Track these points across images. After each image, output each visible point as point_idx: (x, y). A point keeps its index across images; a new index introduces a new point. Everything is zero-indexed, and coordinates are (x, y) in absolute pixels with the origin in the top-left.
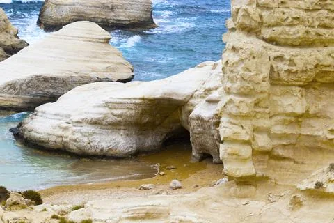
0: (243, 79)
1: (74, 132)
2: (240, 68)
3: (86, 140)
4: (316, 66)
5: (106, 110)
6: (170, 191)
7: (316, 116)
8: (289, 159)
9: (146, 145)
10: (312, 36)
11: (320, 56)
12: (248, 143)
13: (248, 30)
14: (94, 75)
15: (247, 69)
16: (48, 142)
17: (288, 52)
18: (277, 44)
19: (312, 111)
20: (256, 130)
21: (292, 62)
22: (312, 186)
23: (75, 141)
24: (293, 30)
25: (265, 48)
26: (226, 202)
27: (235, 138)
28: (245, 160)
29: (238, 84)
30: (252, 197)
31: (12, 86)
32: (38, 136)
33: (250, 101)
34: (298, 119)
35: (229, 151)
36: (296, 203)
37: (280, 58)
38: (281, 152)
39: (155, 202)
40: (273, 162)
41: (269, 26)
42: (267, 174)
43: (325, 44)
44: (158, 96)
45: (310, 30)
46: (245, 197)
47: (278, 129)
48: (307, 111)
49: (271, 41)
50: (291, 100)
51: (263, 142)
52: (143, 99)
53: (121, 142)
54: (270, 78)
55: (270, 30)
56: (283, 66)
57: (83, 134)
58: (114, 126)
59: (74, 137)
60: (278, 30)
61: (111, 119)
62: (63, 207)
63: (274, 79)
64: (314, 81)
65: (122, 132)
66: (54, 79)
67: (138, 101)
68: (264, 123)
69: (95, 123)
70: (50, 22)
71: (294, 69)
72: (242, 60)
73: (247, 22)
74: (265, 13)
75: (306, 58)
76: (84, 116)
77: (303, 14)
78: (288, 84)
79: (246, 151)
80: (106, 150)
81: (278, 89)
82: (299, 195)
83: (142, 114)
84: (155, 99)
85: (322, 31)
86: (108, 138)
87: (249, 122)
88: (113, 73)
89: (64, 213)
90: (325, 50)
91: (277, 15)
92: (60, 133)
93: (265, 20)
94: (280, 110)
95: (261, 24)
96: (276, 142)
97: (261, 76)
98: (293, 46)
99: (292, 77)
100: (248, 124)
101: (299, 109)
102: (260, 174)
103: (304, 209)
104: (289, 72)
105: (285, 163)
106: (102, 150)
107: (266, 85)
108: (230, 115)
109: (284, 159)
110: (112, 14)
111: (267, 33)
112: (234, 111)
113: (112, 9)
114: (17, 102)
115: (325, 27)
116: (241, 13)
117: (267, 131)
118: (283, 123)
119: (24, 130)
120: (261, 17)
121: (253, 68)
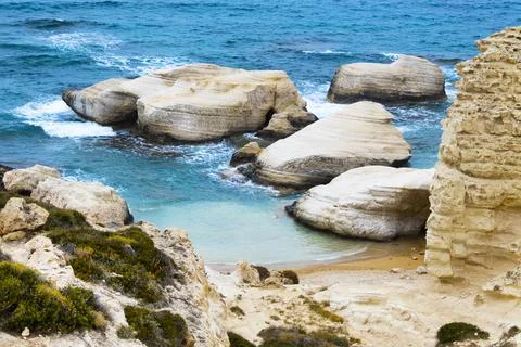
0: (443, 202)
1: (340, 215)
2: (441, 193)
3: (350, 223)
4: (503, 194)
5: (370, 197)
6: (415, 276)
7: (503, 232)
8: (480, 265)
9: (405, 230)
10: (500, 171)
11: (506, 187)
12: (447, 251)
13: (450, 163)
14: (371, 156)
15: (447, 195)
16: (317, 222)
17: (480, 183)
18: (472, 176)
19: (500, 228)
20: (454, 241)
21: (482, 191)
22: (491, 288)
23: (341, 223)
24: (485, 165)
25: (462, 178)
26: (430, 295)
27: (436, 246)
28: (444, 264)
29: (439, 205)
30: (448, 293)
31: (291, 165)
32: (308, 216)
33: (448, 218)
34: (489, 234)
35: (431, 256)
36: (479, 301)
37: (474, 187)
38: (474, 259)
39: (377, 292)
40: (468, 266)
41: (466, 162)
42: (461, 276)
43: (511, 177)
44: (417, 187)
45: (498, 166)
46: (444, 292)
47: (471, 241)
48: (495, 229)
49: (468, 173)
50: (482, 220)
51: (459, 250)
52: (404, 189)
53: (382, 226)
54: (465, 202)
55: (466, 165)
56: (476, 193)
57: (348, 217)
58: (377, 211)
59: (340, 220)
60: (473, 165)
61: (374, 205)
62: (314, 287)
63: (468, 203)
64: (502, 205)
65: (383, 218)
66: (331, 159)
67: (398, 191)
68: (461, 236)
69: (359, 208)
70: (341, 92)
71: (484, 196)
72: (443, 187)
73: (450, 157)
74: (463, 152)
75: (495, 188)
76: (350, 202)
77: (494, 153)
78: (480, 207)
79: (445, 257)
80: (368, 232)
81: (472, 211)
82: (482, 295)
83: (402, 202)
84: (414, 190)
85: (508, 167)
86: (371, 222)
87: (448, 235)
88: (390, 155)
89: (311, 293)
90: (511, 182)
91: (473, 153)
92: (327, 215)
93: (463, 156)
94: (473, 226)
95: (460, 159)
96: (470, 251)
97: (458, 200)
98: (484, 177)
99: (483, 202)
100: (447, 236)
101: (489, 227)
102: (456, 275)
103: (484, 306)
104: (480, 198)
105: (478, 268)
106: (364, 233)
107: (461, 208)
108: (433, 228)
109: (477, 264)
110: (403, 86)
111: (464, 167)
112: (436, 226)
113: (404, 81)
114: (295, 179)
115: (511, 164)
116: (445, 150)
117: (464, 242)
118: (476, 236)
119: (297, 210)
120: (460, 154)
121: (451, 194)
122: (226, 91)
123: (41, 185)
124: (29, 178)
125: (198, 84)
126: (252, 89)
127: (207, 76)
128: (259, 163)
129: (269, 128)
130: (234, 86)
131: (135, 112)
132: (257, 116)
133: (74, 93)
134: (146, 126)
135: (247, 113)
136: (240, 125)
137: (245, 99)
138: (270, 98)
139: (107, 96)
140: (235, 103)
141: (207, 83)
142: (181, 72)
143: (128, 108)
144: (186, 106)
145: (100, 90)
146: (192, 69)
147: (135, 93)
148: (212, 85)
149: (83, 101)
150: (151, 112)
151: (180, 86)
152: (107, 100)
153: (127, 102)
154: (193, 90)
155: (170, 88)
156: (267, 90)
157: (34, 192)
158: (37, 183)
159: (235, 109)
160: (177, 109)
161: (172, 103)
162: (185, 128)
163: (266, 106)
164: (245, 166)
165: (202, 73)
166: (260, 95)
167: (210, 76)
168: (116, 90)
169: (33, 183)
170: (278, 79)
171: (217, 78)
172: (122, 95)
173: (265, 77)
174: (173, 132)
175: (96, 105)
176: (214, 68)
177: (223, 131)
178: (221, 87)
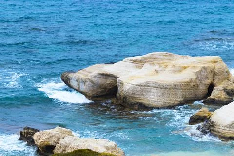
122: (180, 71)
123: (62, 141)
124: (52, 136)
125: (160, 67)
126: (199, 70)
127: (165, 61)
128: (212, 123)
129: (212, 97)
130: (185, 68)
131: (116, 87)
132: (202, 89)
133: (70, 75)
134: (125, 98)
135: (196, 86)
136: (190, 96)
137: (194, 77)
138: (210, 76)
139: (95, 77)
140: (187, 80)
141: (167, 66)
142: (146, 58)
143: (110, 84)
144: (153, 83)
145: (90, 73)
146: (154, 56)
147: (115, 74)
148: (170, 68)
149: (77, 81)
150: (128, 87)
151: (147, 68)
152: (95, 79)
153: (109, 81)
154: (157, 71)
155: (140, 70)
156: (209, 70)
157: (57, 146)
158: (59, 140)
159: (187, 84)
160: (146, 85)
161: (142, 81)
162: (152, 98)
163: (208, 82)
164: (201, 124)
165: (162, 59)
166: (204, 74)
167: (167, 61)
168: (101, 72)
169: (56, 140)
170: (215, 62)
171: (173, 62)
172: (106, 76)
173: (206, 61)
174: (145, 102)
175: (87, 84)
176: (170, 55)
177: (180, 100)
178: (177, 69)
